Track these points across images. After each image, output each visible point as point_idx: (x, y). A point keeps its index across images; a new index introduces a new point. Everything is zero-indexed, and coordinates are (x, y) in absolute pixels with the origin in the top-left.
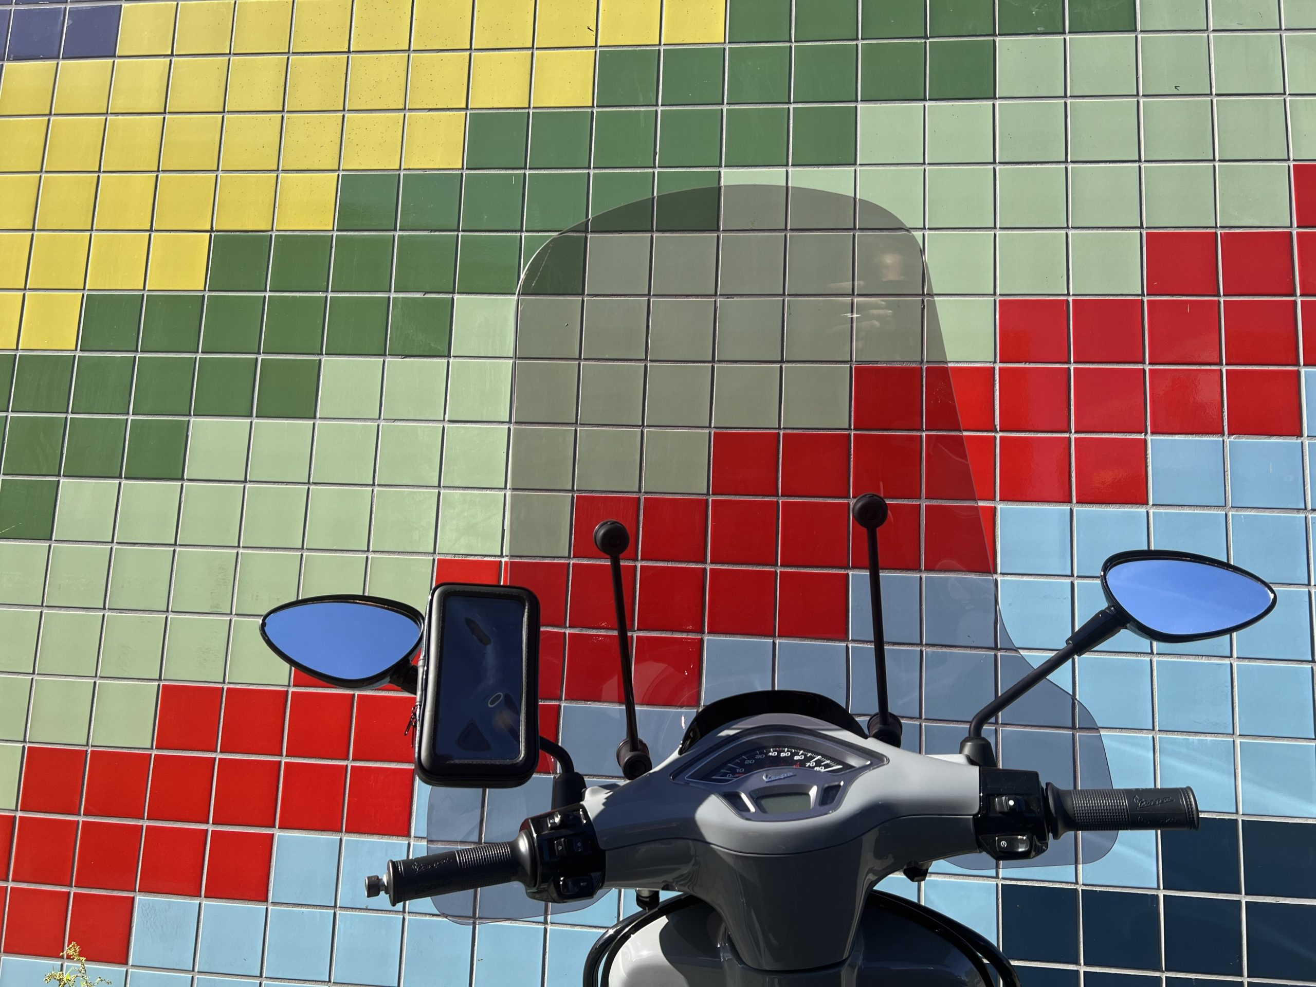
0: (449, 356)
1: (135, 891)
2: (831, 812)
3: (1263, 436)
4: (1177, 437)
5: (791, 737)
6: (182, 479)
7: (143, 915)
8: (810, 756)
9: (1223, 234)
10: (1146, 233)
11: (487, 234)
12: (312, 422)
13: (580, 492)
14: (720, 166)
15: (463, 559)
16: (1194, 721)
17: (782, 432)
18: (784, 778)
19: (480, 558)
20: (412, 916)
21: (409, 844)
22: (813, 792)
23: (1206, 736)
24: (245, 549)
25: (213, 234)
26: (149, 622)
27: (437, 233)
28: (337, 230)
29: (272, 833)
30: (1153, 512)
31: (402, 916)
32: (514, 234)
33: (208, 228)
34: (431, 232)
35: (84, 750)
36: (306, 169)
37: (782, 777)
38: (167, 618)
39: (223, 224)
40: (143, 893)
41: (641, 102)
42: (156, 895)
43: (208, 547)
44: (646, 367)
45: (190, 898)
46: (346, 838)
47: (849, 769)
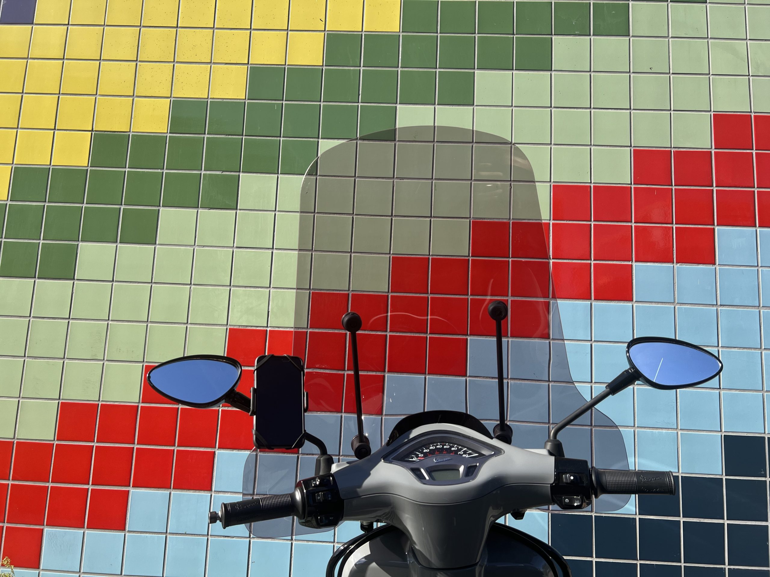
0: (237, 209)
1: (44, 525)
2: (471, 481)
3: (694, 264)
4: (649, 264)
5: (450, 437)
6: (74, 279)
7: (49, 539)
8: (460, 448)
9: (675, 151)
10: (633, 149)
11: (260, 138)
12: (154, 247)
13: (315, 290)
14: (397, 103)
15: (244, 328)
16: (656, 422)
17: (431, 258)
18: (446, 461)
19: (254, 328)
20: (213, 537)
21: (211, 495)
22: (462, 469)
23: (662, 430)
24: (113, 321)
25: (93, 133)
26: (53, 365)
27: (230, 137)
28: (170, 133)
29: (128, 490)
30: (636, 306)
31: (207, 538)
32: (276, 138)
33: (91, 129)
34: (226, 136)
35: (12, 441)
36: (151, 96)
37: (445, 460)
38: (64, 362)
39: (100, 126)
40: (49, 527)
41: (351, 64)
42: (57, 528)
43: (90, 320)
44: (353, 218)
45: (78, 529)
46: (174, 492)
47: (481, 456)
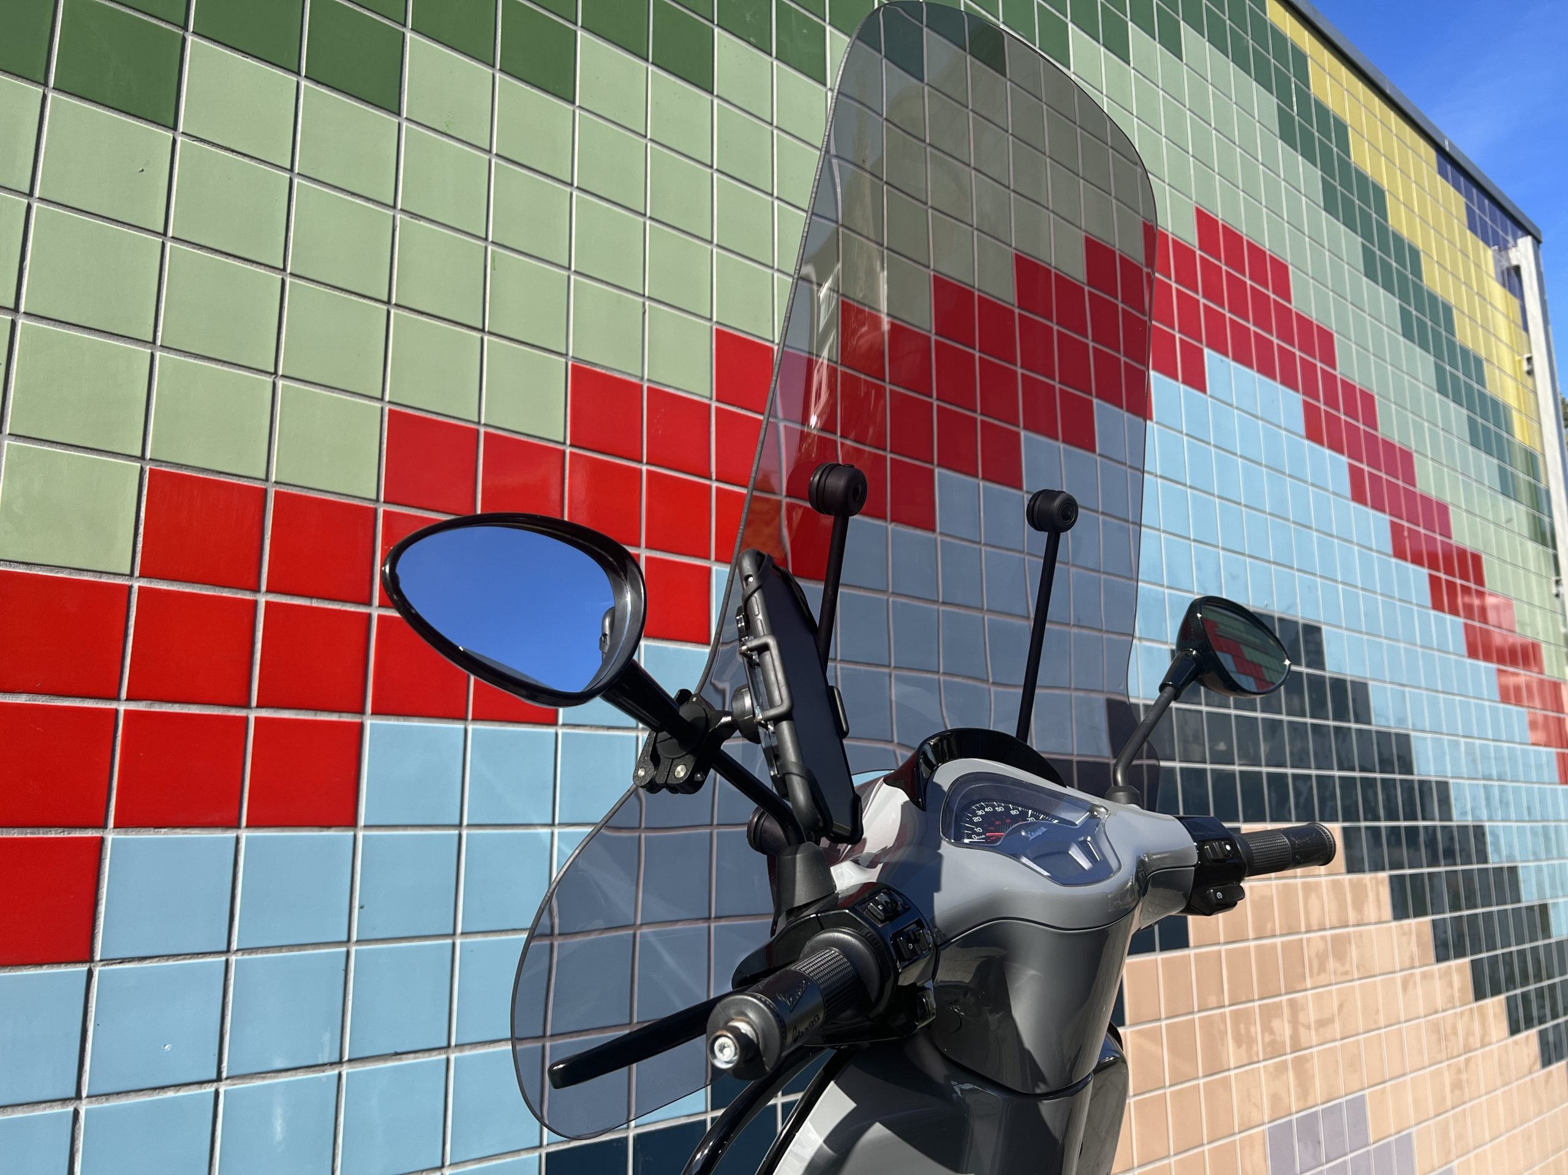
10: (842, 300)
14: (404, 25)
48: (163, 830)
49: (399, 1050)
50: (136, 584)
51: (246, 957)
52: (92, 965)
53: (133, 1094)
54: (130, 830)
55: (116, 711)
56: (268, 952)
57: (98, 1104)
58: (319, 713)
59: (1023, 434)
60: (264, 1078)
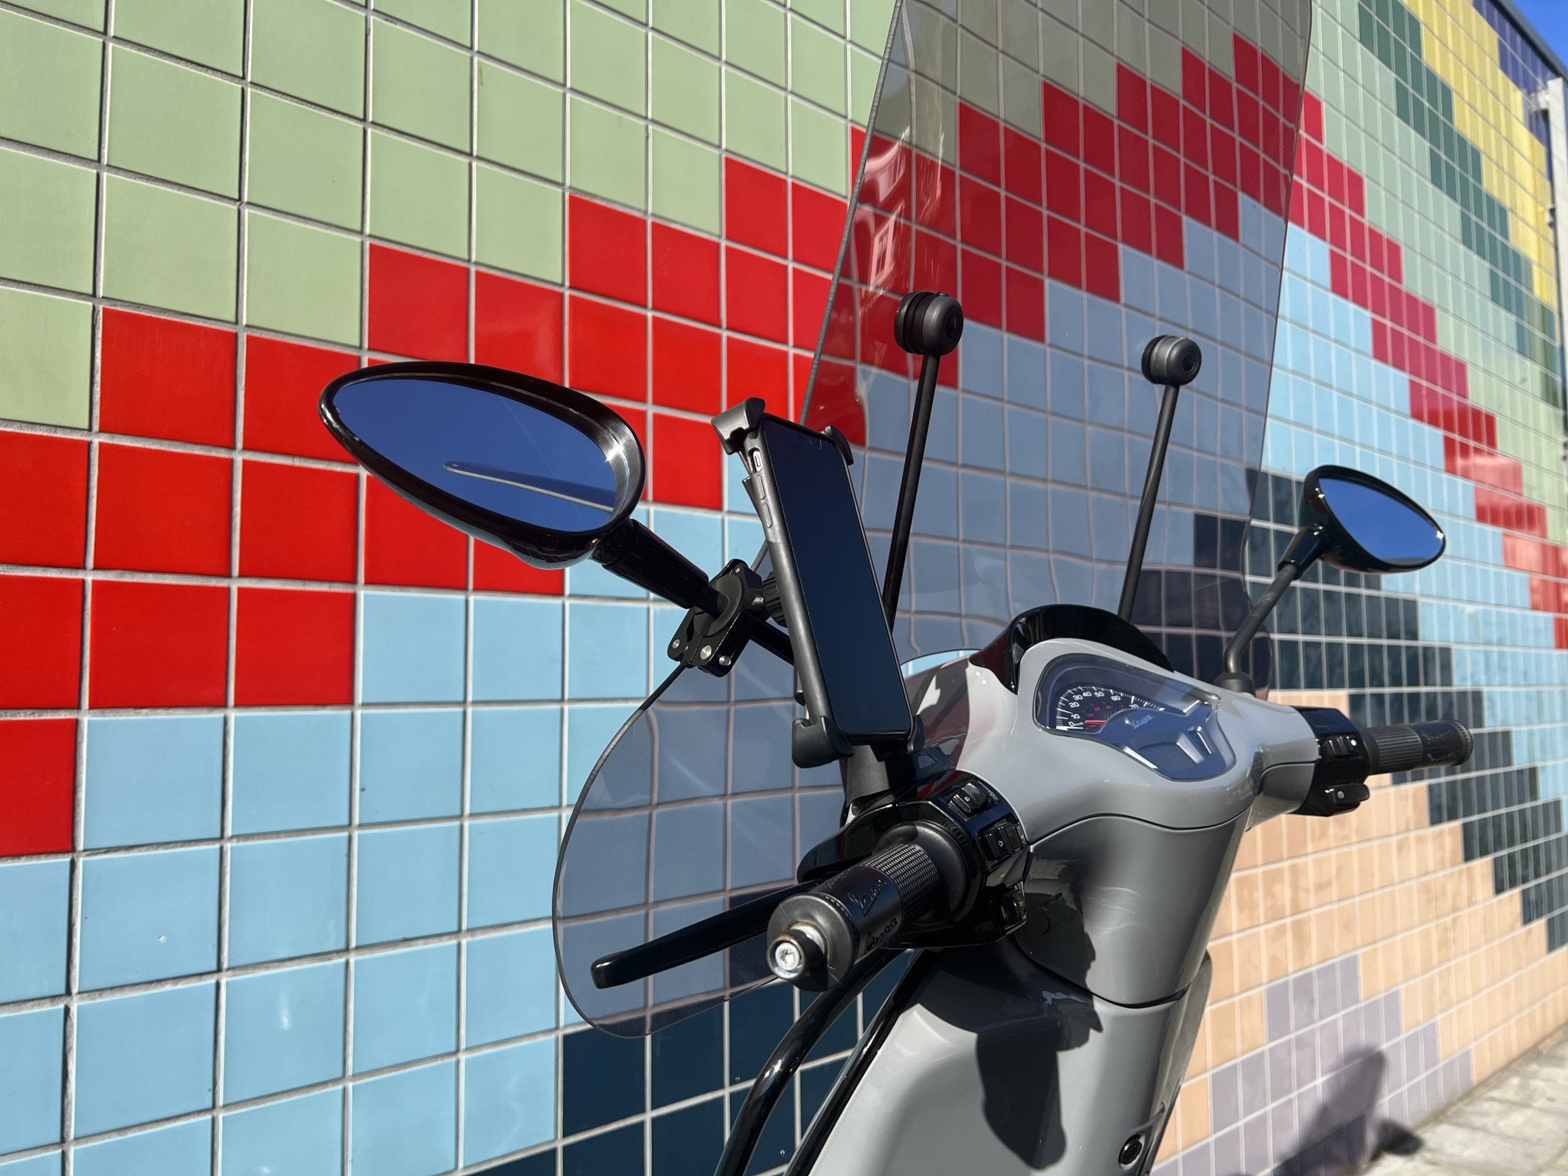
17: (473, 269)
48: (144, 711)
49: (408, 936)
50: (97, 440)
51: (242, 844)
52: (75, 855)
53: (128, 989)
54: (107, 711)
55: (83, 582)
56: (265, 838)
57: (92, 1000)
58: (307, 583)
59: (1048, 282)
60: (267, 968)
